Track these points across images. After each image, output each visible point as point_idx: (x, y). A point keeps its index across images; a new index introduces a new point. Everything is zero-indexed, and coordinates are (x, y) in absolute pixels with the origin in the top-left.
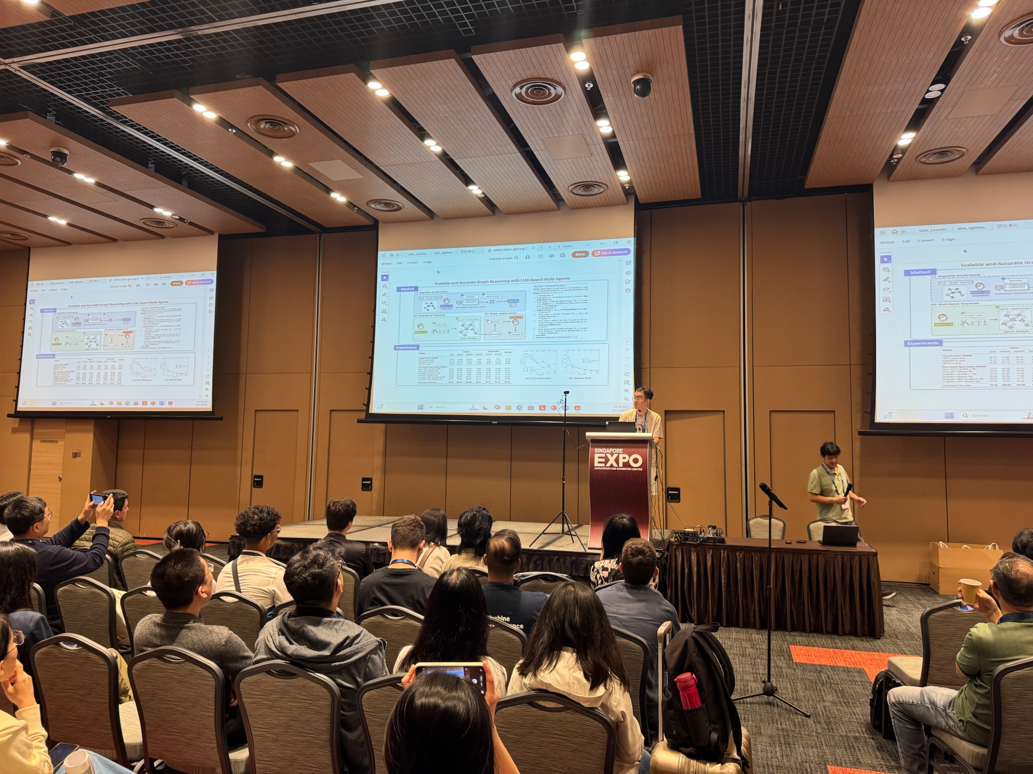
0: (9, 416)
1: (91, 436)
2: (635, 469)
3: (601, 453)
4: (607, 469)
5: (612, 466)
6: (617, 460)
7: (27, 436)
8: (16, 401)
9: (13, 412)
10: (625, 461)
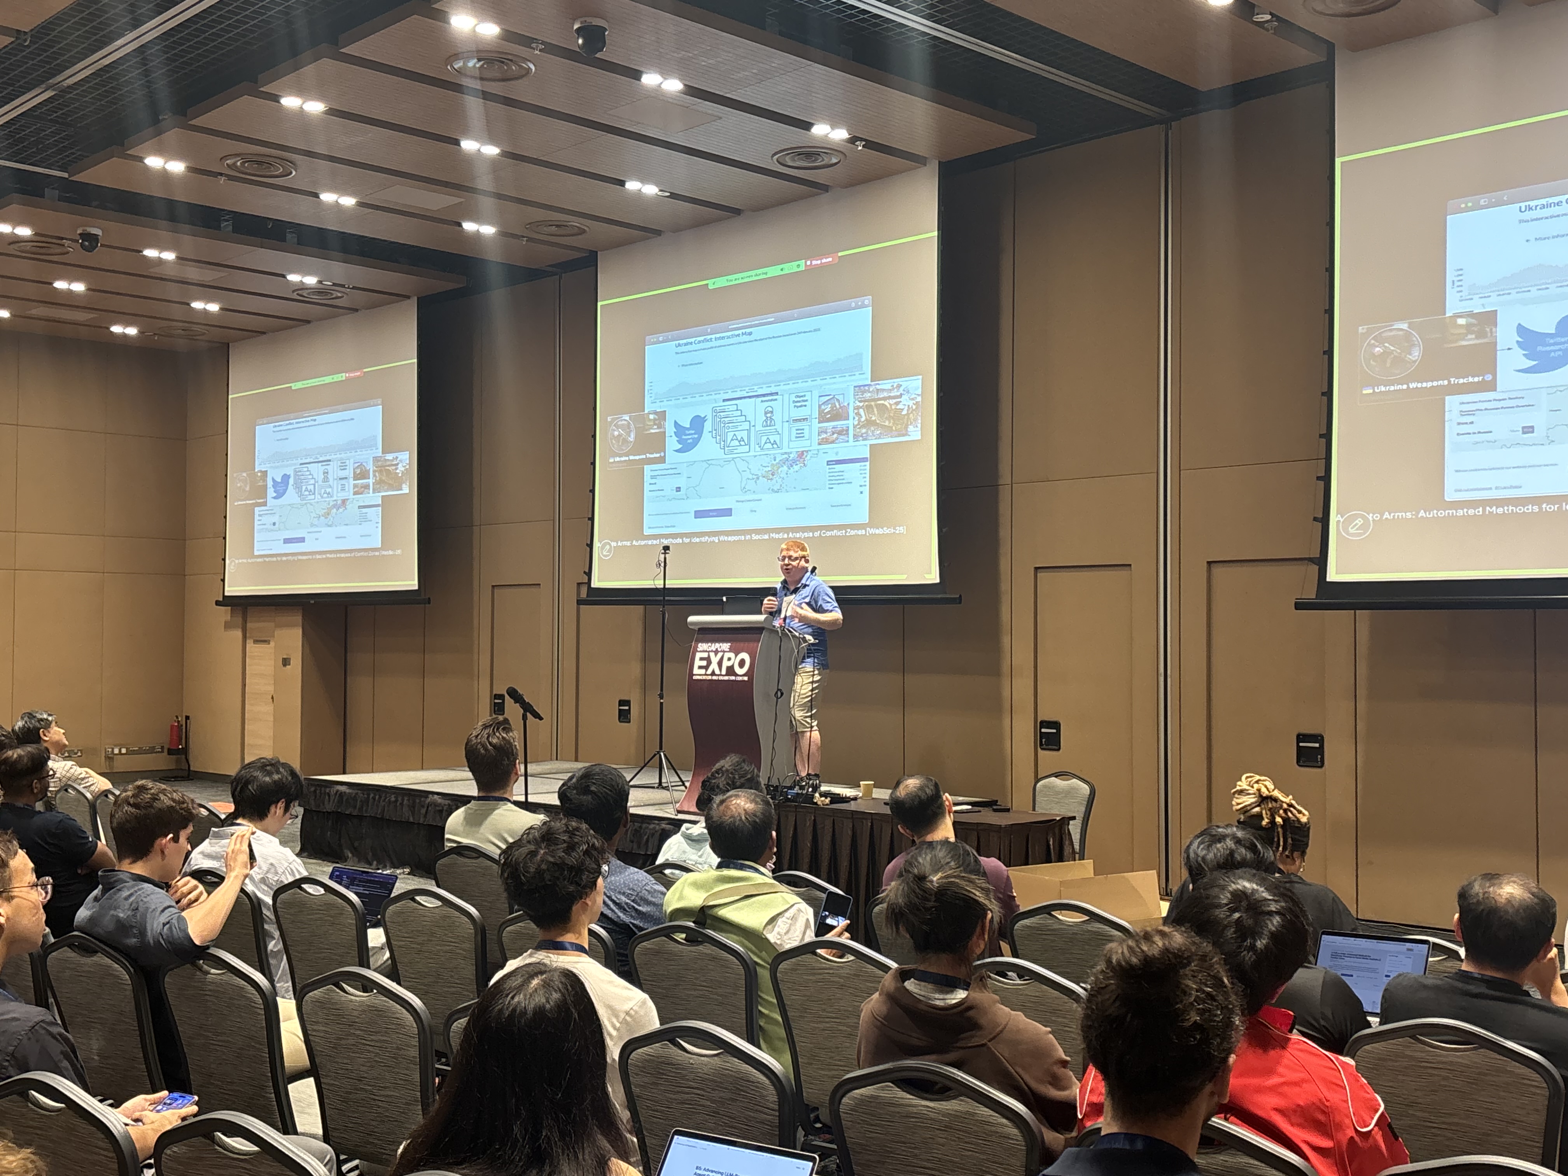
0: (218, 603)
1: (299, 632)
2: (738, 678)
3: (704, 651)
4: (708, 678)
5: (713, 674)
6: (720, 664)
7: (239, 633)
8: (223, 580)
9: (221, 599)
10: (730, 664)
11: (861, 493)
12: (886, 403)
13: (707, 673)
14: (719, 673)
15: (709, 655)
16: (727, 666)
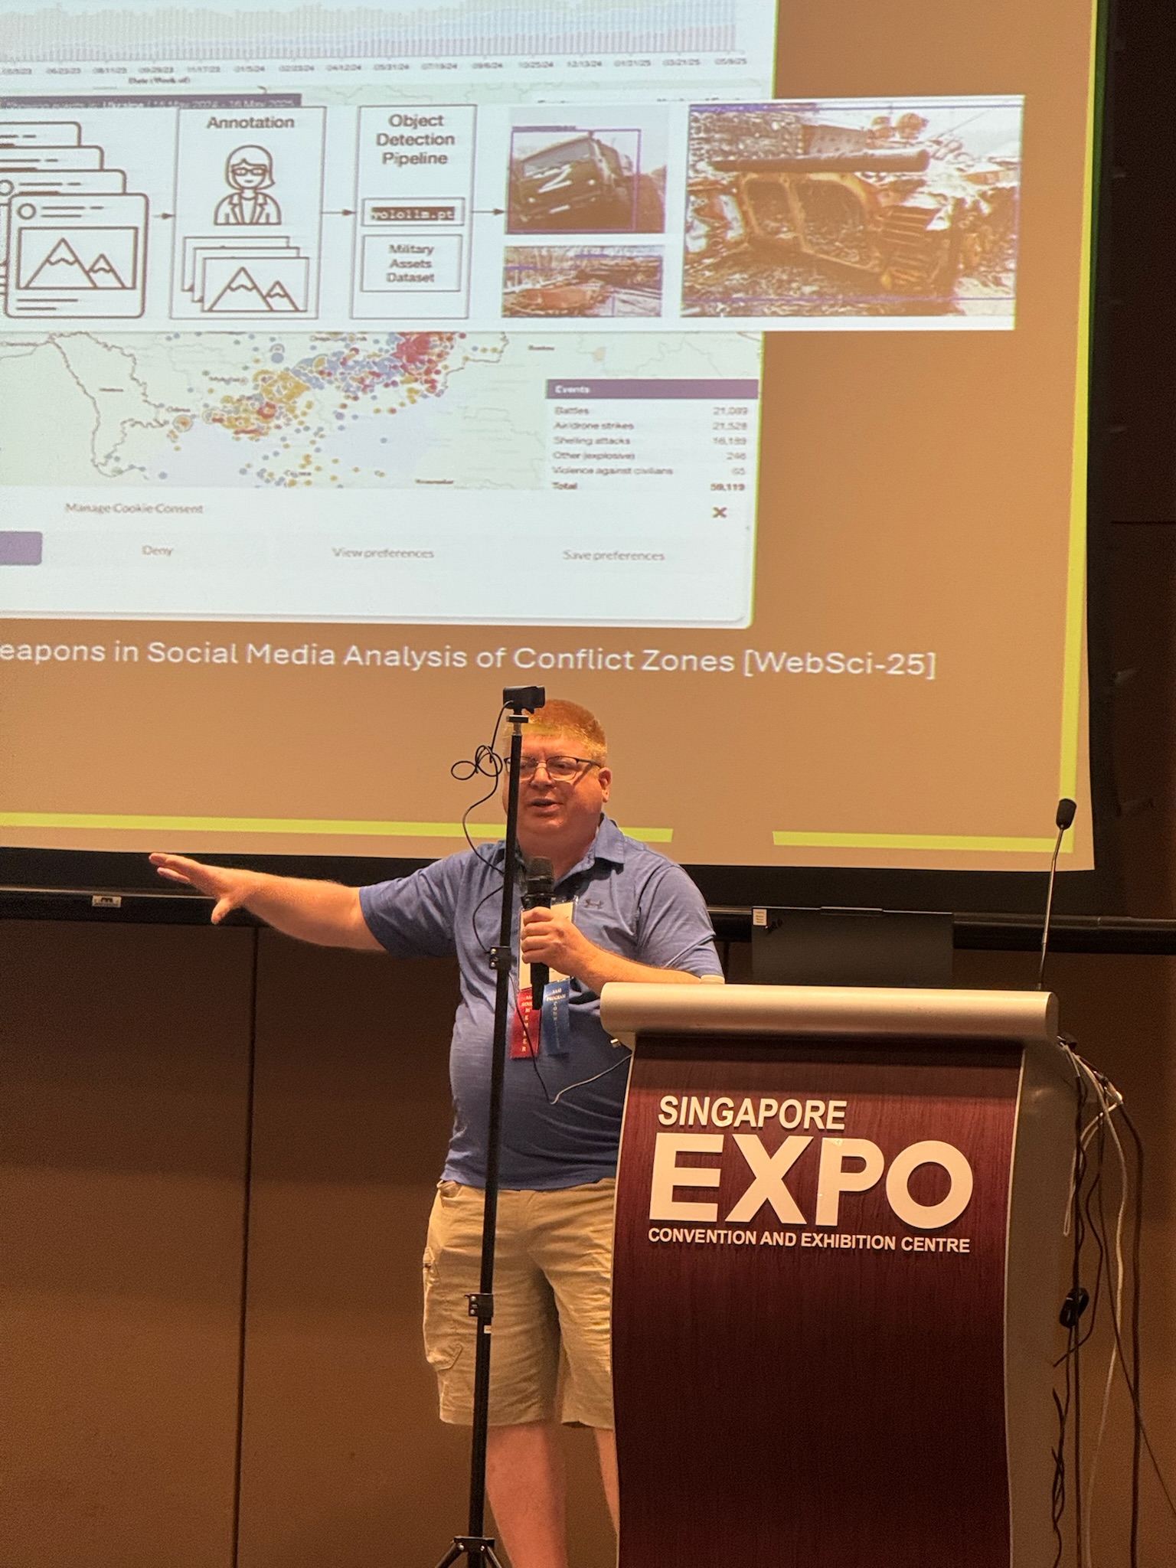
2: (917, 1245)
3: (696, 1128)
4: (732, 1237)
5: (766, 1217)
11: (720, 513)
12: (851, 182)
13: (731, 1218)
14: (803, 1221)
15: (730, 1145)
16: (841, 1193)
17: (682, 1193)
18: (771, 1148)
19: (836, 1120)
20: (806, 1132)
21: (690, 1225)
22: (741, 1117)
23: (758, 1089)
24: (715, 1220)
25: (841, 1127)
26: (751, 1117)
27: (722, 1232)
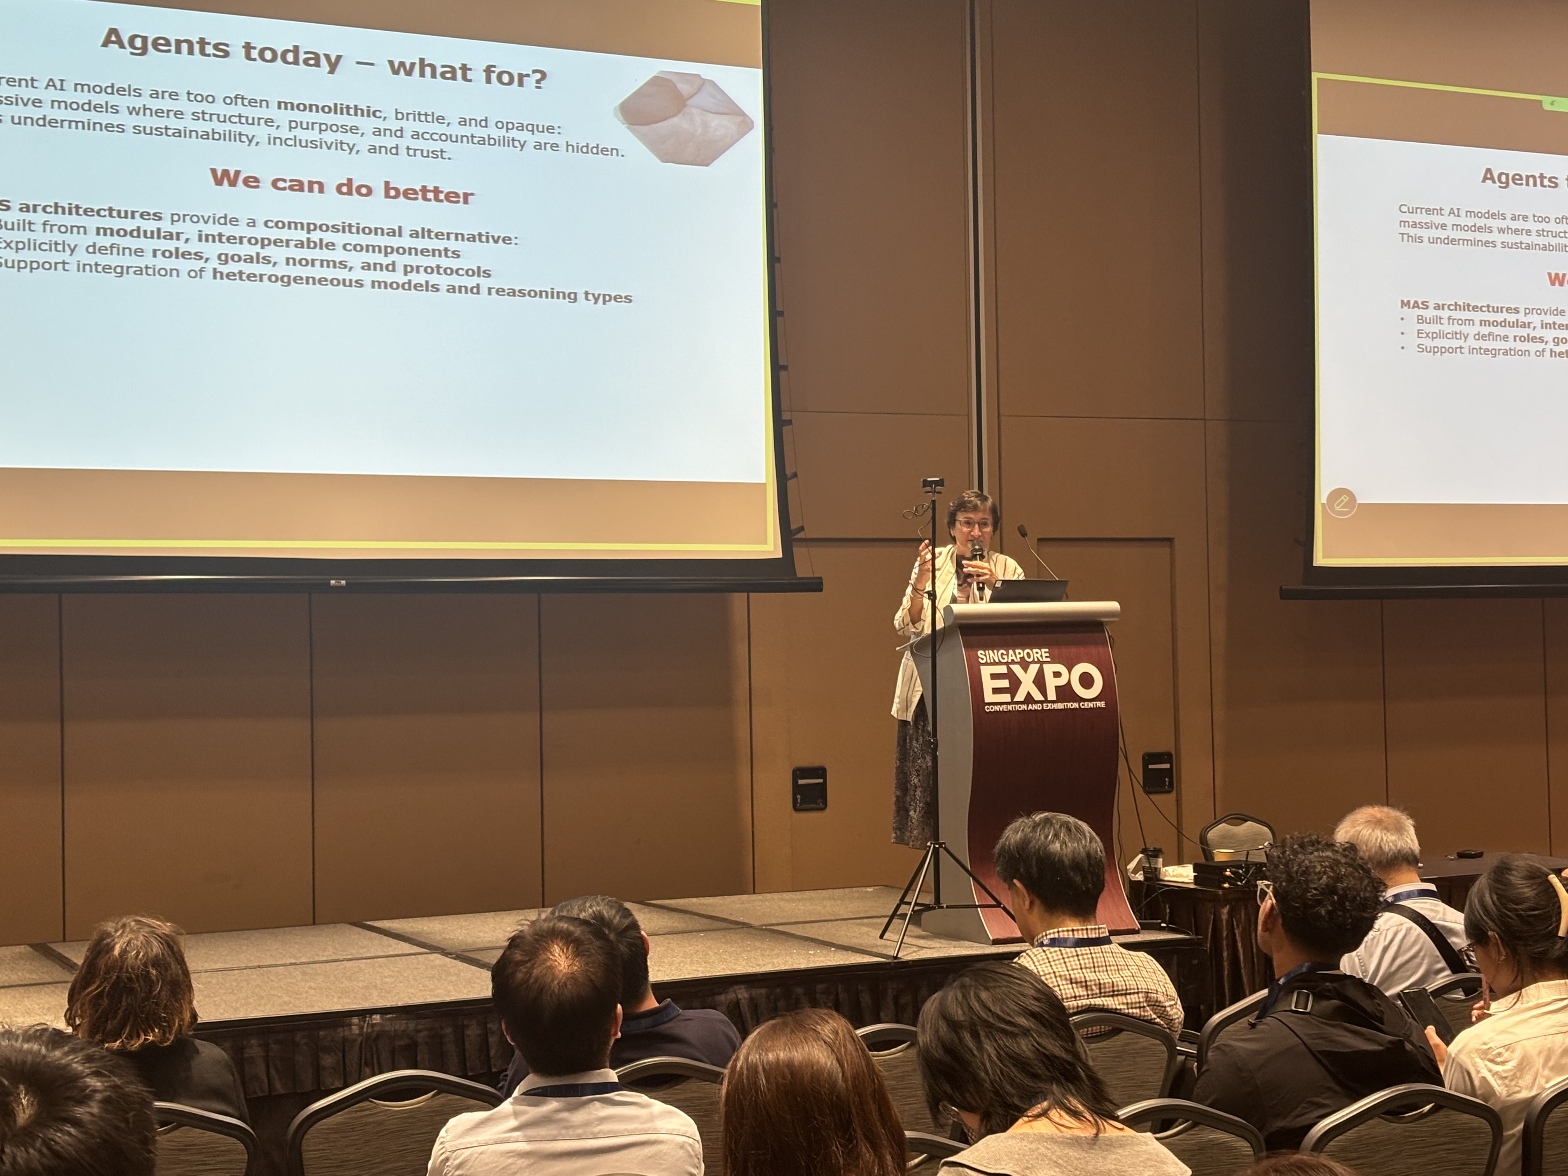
2: (1087, 705)
3: (995, 663)
4: (1017, 707)
5: (1029, 699)
6: (1040, 681)
10: (1062, 681)
13: (1015, 700)
14: (1043, 699)
15: (1009, 669)
16: (1056, 687)
17: (996, 691)
18: (1025, 669)
19: (1046, 657)
20: (1036, 663)
21: (1001, 704)
22: (1010, 658)
23: (1014, 646)
24: (1009, 700)
25: (1049, 660)
26: (1014, 658)
27: (1014, 706)
